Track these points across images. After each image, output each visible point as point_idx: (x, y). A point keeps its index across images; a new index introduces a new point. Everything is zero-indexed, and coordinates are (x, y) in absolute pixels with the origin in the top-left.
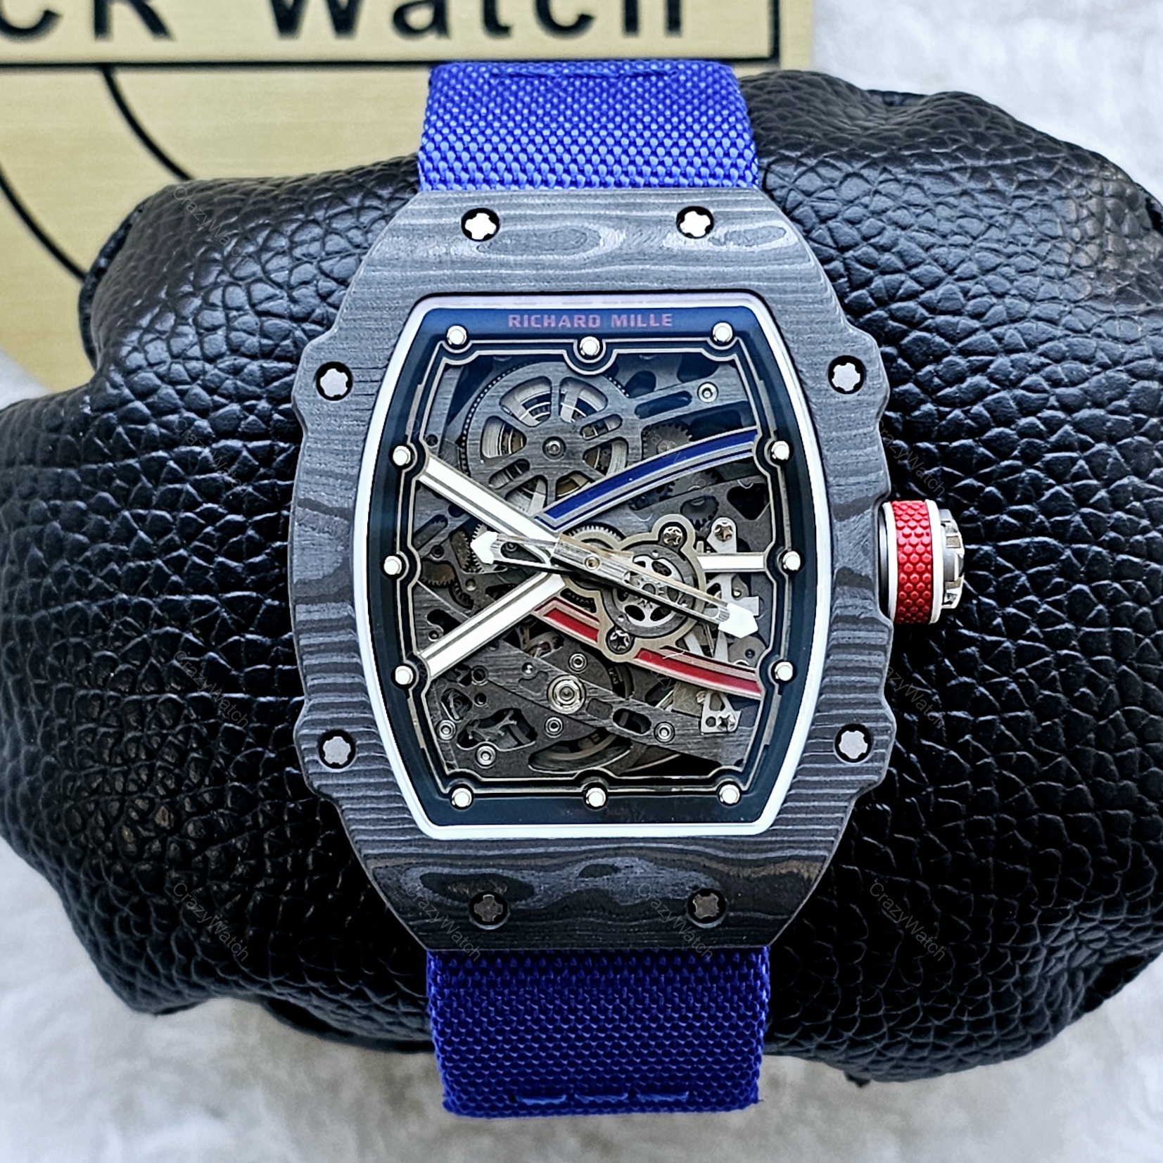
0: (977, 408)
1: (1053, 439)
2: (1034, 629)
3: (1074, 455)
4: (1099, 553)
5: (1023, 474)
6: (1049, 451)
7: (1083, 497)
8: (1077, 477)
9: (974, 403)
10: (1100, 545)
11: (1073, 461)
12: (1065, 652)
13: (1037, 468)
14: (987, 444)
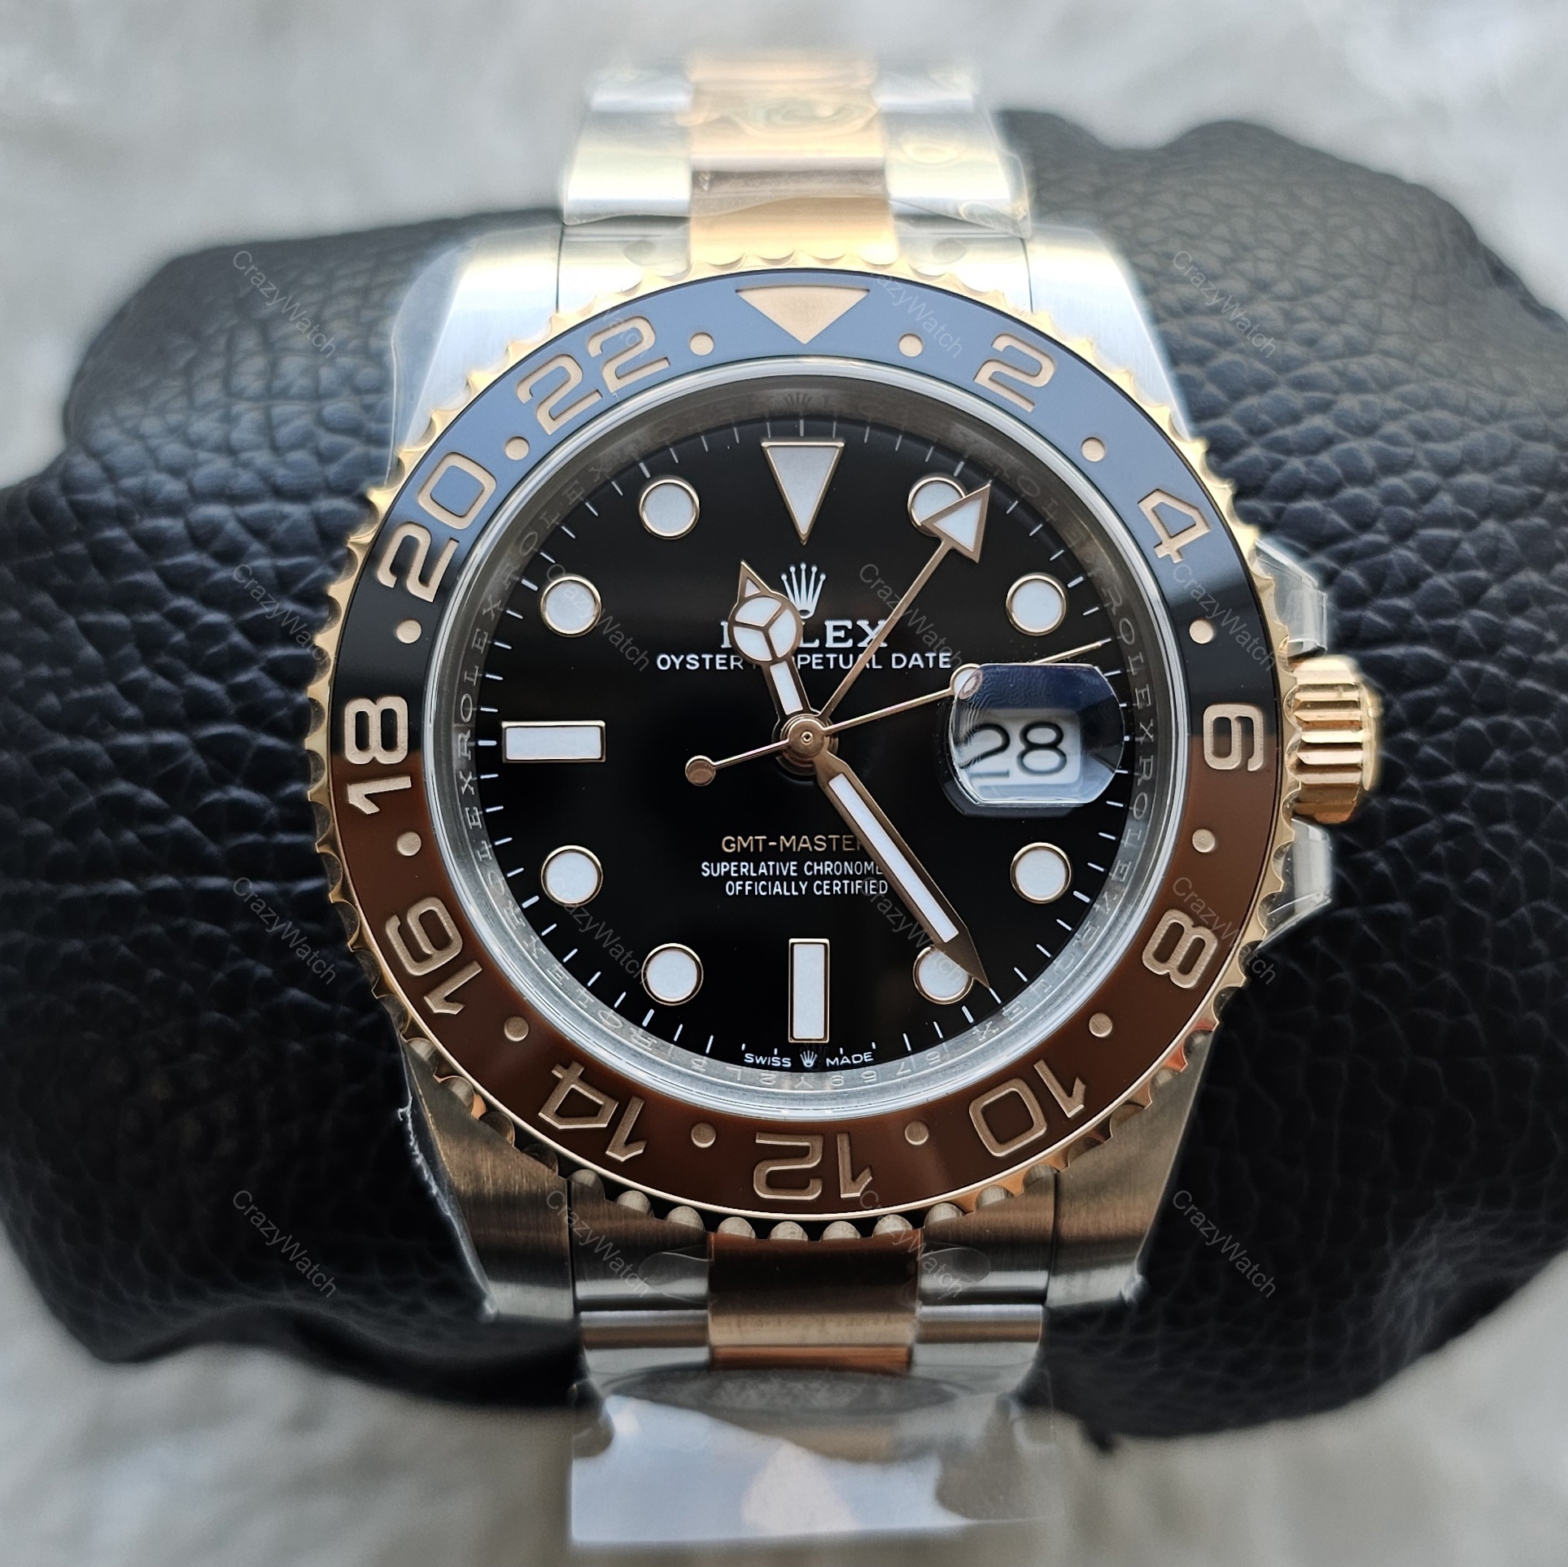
0: (1324, 459)
1: (1427, 509)
2: (1412, 782)
3: (1455, 534)
4: (1495, 676)
5: (1391, 556)
6: (1425, 525)
7: (1473, 595)
8: (1462, 564)
9: (1316, 451)
10: (1496, 662)
11: (1455, 543)
12: (1454, 817)
13: (1408, 548)
14: (1342, 508)
